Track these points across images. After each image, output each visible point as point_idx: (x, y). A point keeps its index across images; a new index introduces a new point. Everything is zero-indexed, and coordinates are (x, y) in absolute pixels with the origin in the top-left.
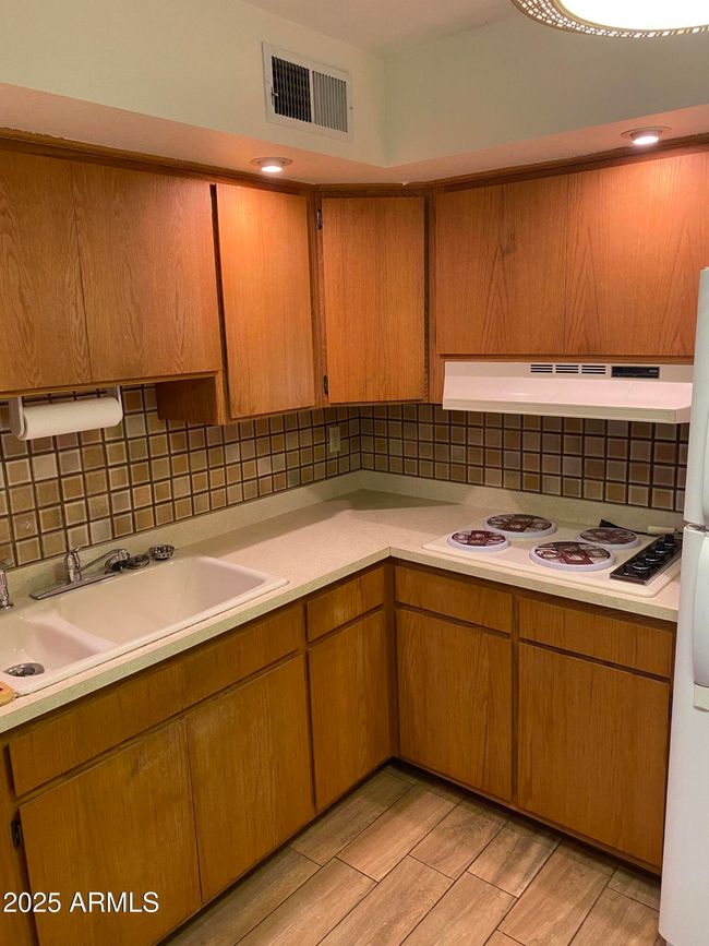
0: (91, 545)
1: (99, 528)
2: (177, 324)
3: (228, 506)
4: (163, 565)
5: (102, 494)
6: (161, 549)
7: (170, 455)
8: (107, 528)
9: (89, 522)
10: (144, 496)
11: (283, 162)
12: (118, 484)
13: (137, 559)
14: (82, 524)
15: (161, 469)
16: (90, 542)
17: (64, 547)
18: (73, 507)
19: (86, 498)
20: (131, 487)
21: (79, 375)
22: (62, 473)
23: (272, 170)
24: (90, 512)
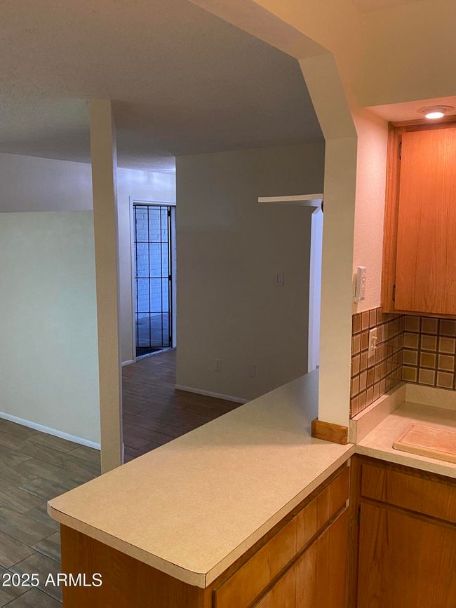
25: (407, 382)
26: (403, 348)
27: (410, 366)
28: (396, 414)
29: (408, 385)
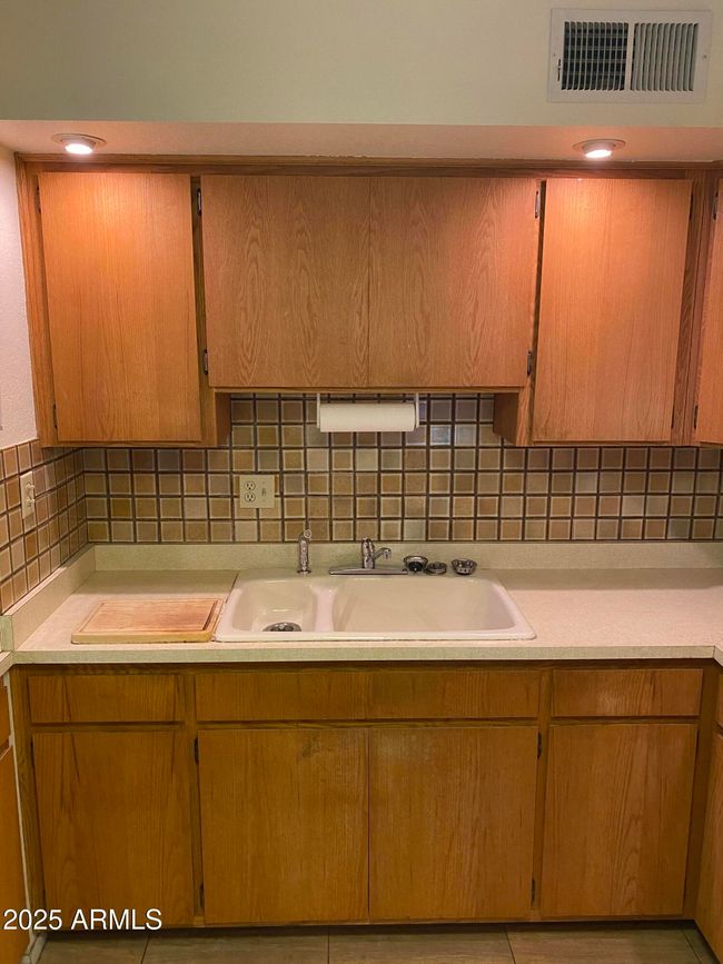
0: (402, 541)
1: (413, 527)
2: (472, 334)
3: (571, 540)
4: (462, 580)
5: (420, 495)
6: (464, 564)
7: (502, 471)
8: (421, 530)
9: (403, 518)
10: (466, 507)
11: (612, 145)
12: (439, 489)
13: (434, 566)
14: (396, 519)
15: (490, 484)
16: (402, 537)
17: (376, 535)
18: (390, 501)
19: (403, 496)
20: (452, 495)
21: (356, 379)
22: (383, 469)
23: (599, 154)
24: (406, 510)
25: (96, 543)
26: (86, 496)
27: (98, 519)
28: (80, 593)
29: (98, 548)
